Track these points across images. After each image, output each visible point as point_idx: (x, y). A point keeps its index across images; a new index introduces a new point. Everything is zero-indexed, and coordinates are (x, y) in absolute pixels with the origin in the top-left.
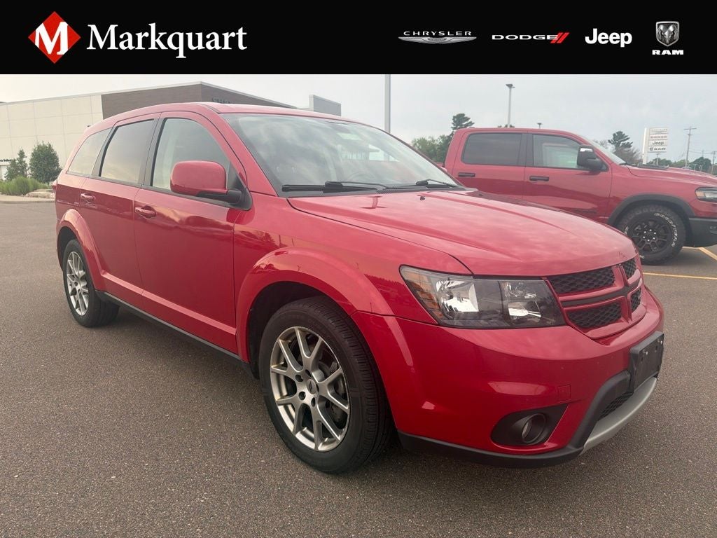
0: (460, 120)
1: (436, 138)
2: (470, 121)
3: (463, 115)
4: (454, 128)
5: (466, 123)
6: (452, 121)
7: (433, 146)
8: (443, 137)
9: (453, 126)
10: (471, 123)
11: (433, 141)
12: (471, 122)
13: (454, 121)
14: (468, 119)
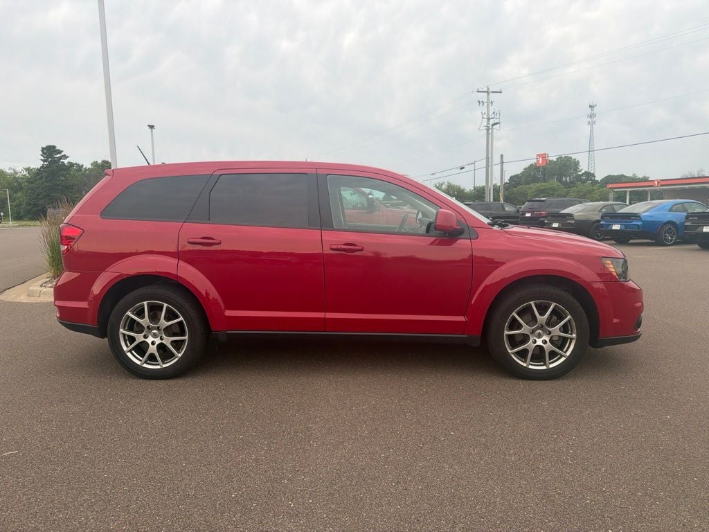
0: (49, 151)
1: (19, 169)
2: (63, 154)
3: (54, 147)
4: (44, 161)
5: (59, 155)
6: (41, 153)
7: (16, 179)
8: (28, 169)
9: (43, 158)
10: (65, 157)
11: (16, 173)
12: (65, 155)
13: (43, 153)
14: (60, 152)
